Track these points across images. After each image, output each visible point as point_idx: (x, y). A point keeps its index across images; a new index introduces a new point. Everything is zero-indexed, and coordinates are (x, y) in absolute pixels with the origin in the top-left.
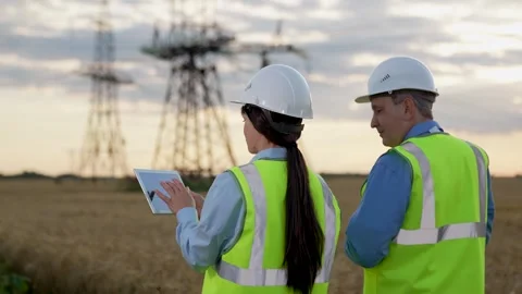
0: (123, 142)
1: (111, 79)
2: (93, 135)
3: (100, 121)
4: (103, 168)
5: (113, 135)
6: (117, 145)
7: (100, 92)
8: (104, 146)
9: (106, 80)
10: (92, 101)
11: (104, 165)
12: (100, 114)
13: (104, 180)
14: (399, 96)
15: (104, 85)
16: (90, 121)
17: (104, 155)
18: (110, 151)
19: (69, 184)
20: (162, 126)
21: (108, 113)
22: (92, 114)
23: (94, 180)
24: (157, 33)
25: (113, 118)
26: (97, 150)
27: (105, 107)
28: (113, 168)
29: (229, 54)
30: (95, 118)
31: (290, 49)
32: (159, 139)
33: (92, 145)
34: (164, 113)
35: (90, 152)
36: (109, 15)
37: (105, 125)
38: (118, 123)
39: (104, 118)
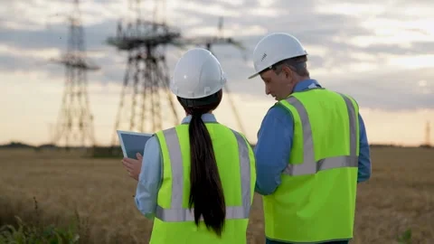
0: (92, 118)
1: (82, 66)
2: (67, 112)
3: (72, 100)
4: (75, 139)
5: (83, 112)
6: (86, 120)
7: (73, 76)
8: (76, 121)
9: (77, 67)
10: (66, 84)
11: (75, 137)
12: (72, 95)
13: (77, 149)
14: (278, 67)
15: (76, 71)
16: (64, 101)
17: (75, 128)
18: (81, 125)
19: (47, 152)
20: (122, 104)
21: (79, 94)
22: (66, 95)
23: (68, 149)
24: (120, 28)
25: (83, 98)
26: (70, 125)
27: (76, 89)
28: (83, 139)
29: (179, 45)
30: (68, 98)
31: (230, 41)
32: (119, 116)
33: (65, 120)
34: (123, 94)
35: (64, 125)
36: (80, 12)
37: (76, 104)
38: (87, 102)
39: (76, 98)
